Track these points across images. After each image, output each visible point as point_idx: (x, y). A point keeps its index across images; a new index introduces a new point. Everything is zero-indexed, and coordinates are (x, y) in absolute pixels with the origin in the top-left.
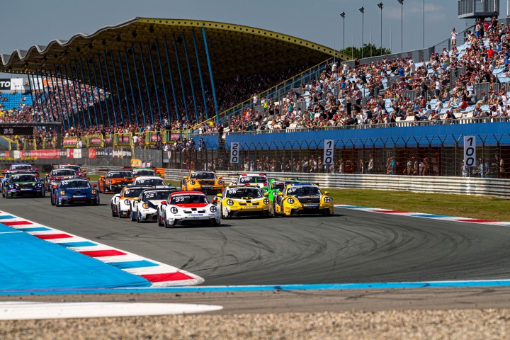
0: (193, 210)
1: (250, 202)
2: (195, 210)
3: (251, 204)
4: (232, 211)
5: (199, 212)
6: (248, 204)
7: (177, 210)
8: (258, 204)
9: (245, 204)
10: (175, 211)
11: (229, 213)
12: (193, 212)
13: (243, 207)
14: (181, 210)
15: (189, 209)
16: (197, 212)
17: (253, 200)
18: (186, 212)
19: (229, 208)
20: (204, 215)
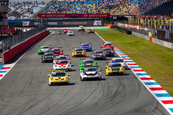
0: (62, 66)
1: (60, 78)
2: (63, 66)
3: (60, 79)
4: (52, 82)
5: (64, 67)
6: (59, 79)
7: (57, 66)
8: (63, 79)
9: (58, 80)
10: (56, 66)
11: (51, 83)
12: (62, 67)
13: (57, 81)
14: (58, 66)
15: (61, 66)
16: (63, 67)
17: (62, 78)
18: (59, 67)
19: (51, 81)
20: (65, 67)
